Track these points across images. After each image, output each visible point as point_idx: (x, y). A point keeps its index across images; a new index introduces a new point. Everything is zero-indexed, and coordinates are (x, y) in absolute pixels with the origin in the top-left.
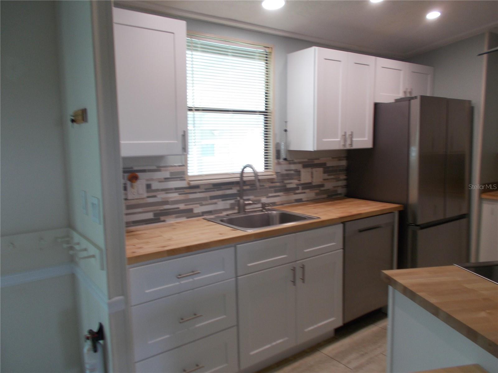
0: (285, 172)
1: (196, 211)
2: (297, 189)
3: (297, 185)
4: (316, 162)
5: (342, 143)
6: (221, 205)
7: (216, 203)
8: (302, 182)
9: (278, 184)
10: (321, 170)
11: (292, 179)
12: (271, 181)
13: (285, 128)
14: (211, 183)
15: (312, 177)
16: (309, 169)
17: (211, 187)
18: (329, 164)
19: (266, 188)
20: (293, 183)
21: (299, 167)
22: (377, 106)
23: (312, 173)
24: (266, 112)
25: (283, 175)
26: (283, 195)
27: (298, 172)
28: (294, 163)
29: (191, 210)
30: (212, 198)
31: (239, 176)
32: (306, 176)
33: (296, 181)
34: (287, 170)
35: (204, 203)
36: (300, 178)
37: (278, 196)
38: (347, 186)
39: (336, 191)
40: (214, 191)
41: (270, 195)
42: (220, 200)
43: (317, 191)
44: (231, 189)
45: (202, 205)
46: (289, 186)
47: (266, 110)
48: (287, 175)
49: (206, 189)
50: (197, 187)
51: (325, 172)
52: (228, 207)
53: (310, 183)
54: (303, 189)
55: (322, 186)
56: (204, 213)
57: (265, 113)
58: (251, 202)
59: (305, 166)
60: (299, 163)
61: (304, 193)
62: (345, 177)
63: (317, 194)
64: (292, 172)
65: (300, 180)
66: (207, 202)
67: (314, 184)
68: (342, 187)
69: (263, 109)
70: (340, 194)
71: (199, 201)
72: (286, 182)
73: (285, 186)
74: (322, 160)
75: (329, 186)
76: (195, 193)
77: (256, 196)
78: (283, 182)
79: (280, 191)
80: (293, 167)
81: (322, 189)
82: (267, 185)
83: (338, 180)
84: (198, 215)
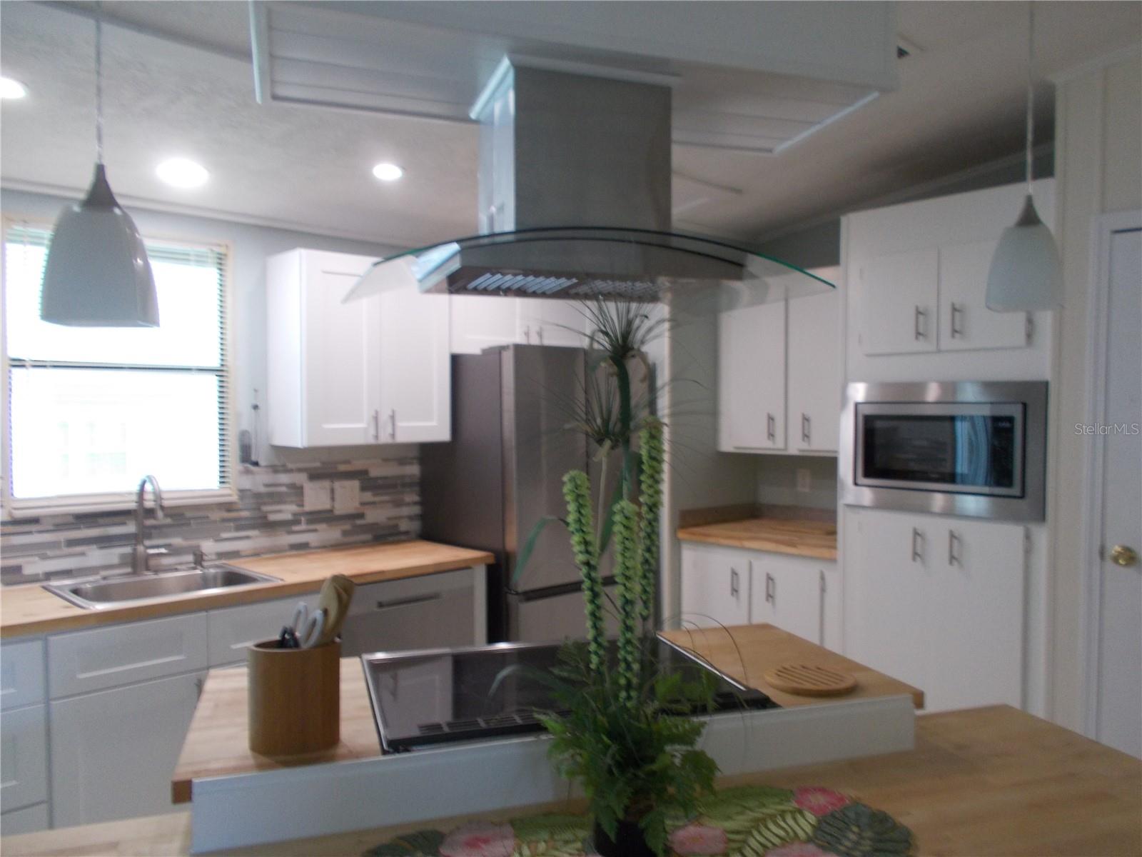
0: (263, 489)
1: (28, 570)
2: (296, 521)
3: (295, 514)
4: (342, 468)
5: (372, 432)
6: (96, 556)
7: (83, 554)
8: (308, 508)
9: (245, 514)
10: (356, 484)
11: (284, 502)
12: (228, 507)
13: (254, 402)
14: (72, 512)
15: (333, 499)
16: (326, 484)
17: (71, 520)
18: (374, 473)
19: (215, 522)
20: (286, 511)
21: (301, 478)
22: (456, 361)
23: (332, 491)
24: (222, 371)
25: (258, 496)
26: (257, 537)
27: (298, 490)
28: (291, 471)
29: (18, 569)
30: (71, 543)
31: (135, 498)
32: (316, 497)
33: (293, 508)
34: (267, 485)
35: (49, 553)
36: (302, 501)
37: (248, 537)
38: (423, 517)
39: (396, 526)
40: (79, 528)
41: (225, 535)
42: (95, 547)
43: (347, 527)
44: (124, 524)
45: (44, 557)
46: (272, 517)
47: (222, 365)
48: (271, 495)
49: (57, 525)
50: (35, 521)
51: (363, 489)
52: (116, 561)
53: (331, 511)
54: (310, 522)
55: (361, 516)
56: (49, 576)
57: (220, 372)
58: (163, 551)
59: (315, 476)
60: (300, 470)
61: (315, 531)
62: (416, 498)
63: (345, 533)
64: (284, 489)
65: (302, 505)
66: (57, 552)
67: (337, 512)
68: (411, 518)
69: (216, 363)
70: (406, 533)
71: (40, 550)
72: (266, 508)
73: (265, 517)
74: (358, 465)
75: (376, 516)
76: (30, 533)
77: (185, 538)
78: (259, 509)
79: (253, 527)
80: (284, 478)
81: (359, 522)
82: (216, 515)
83: (398, 504)
84: (33, 579)
